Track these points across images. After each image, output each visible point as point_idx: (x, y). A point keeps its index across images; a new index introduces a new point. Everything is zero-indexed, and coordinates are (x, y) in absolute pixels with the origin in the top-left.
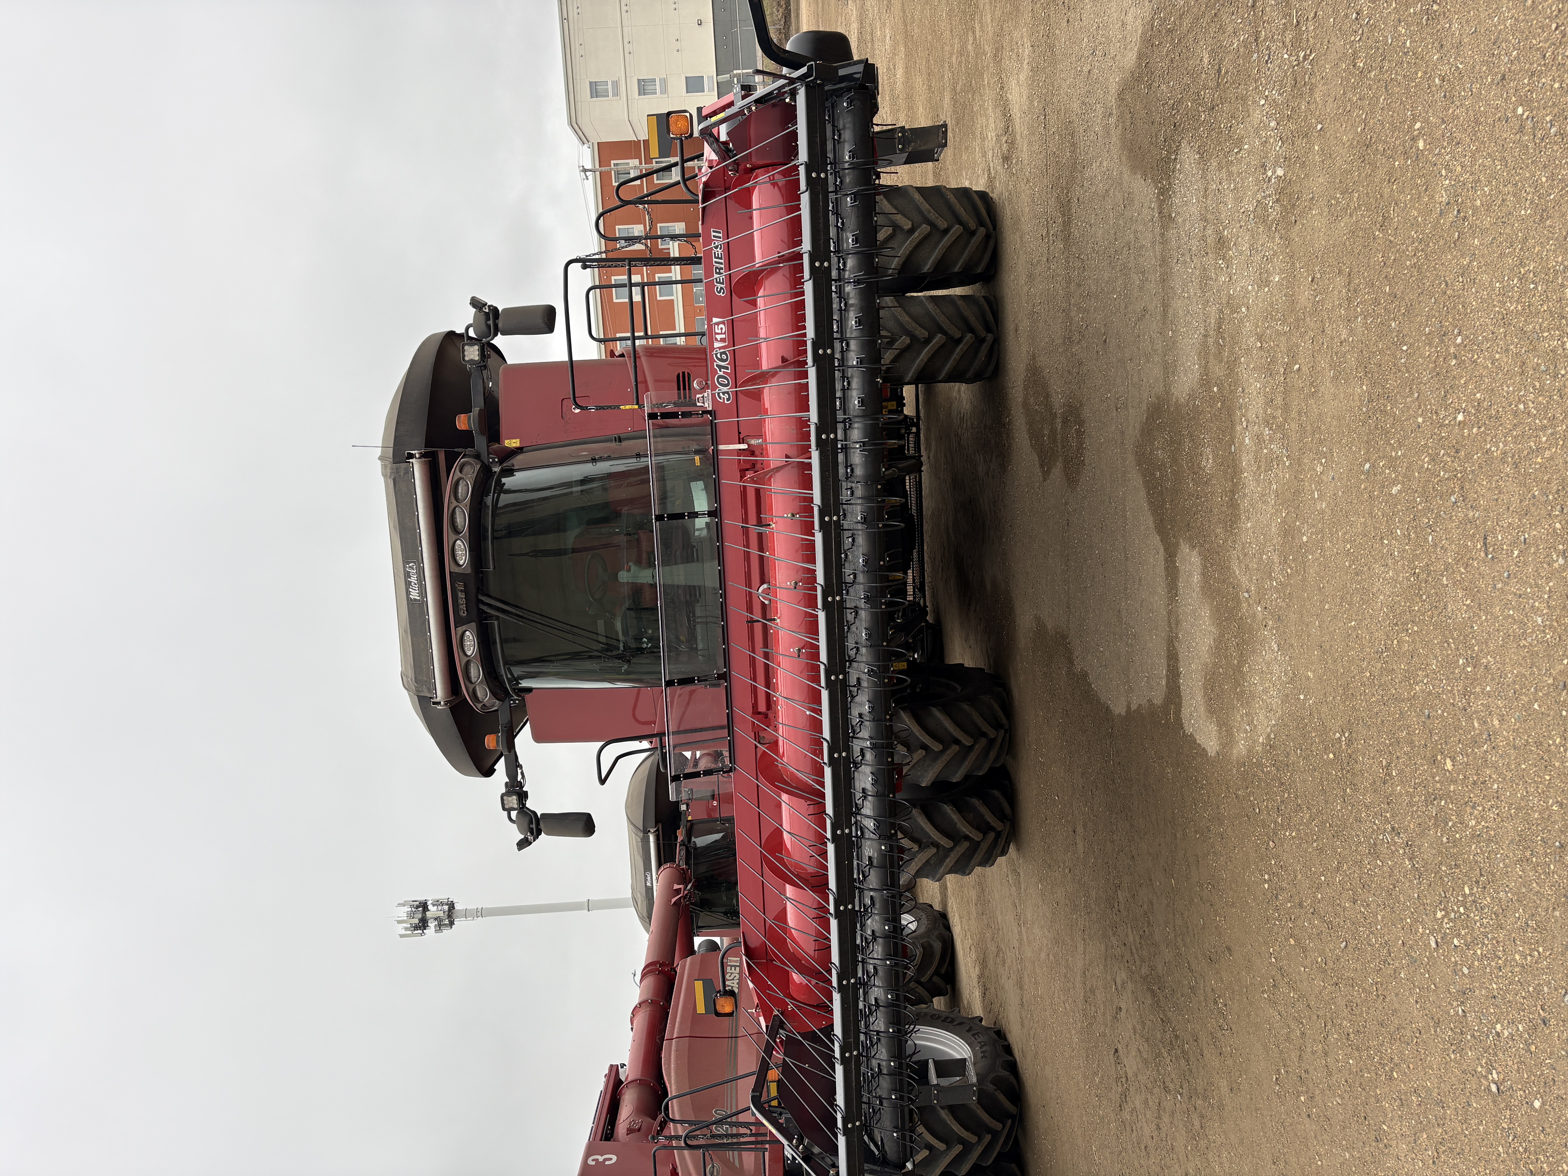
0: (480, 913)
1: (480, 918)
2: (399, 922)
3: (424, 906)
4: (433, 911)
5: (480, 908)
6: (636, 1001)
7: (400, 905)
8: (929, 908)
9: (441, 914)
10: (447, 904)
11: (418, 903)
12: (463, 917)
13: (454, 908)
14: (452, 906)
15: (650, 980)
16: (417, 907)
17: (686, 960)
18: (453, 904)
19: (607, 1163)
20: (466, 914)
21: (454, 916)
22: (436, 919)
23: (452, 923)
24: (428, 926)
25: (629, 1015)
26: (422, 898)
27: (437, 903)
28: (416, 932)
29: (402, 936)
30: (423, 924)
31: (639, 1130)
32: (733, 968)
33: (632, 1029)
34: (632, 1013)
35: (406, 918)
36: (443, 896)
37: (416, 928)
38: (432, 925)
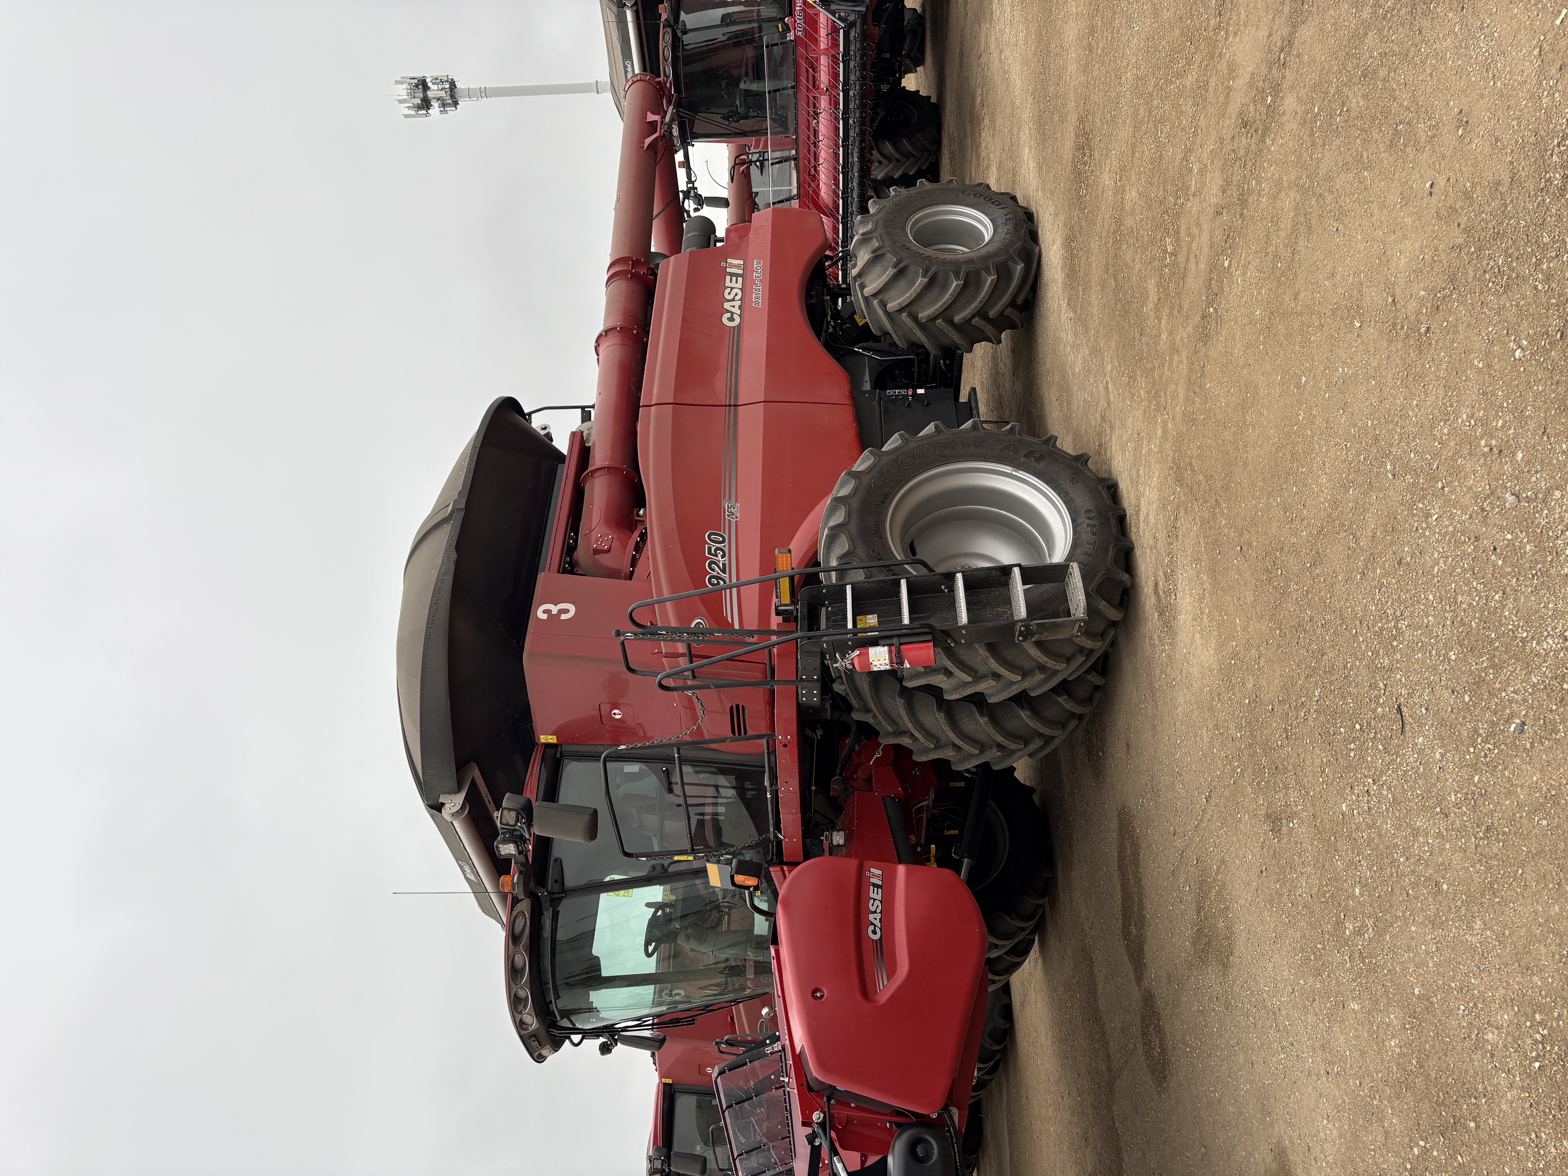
0: (484, 93)
1: (485, 98)
2: (401, 102)
3: (423, 84)
4: (434, 91)
5: (483, 87)
6: (600, 327)
7: (397, 82)
8: (1011, 202)
9: (442, 94)
10: (447, 81)
11: (416, 81)
12: (466, 97)
13: (456, 87)
14: (453, 84)
15: (621, 285)
16: (417, 86)
17: (669, 262)
18: (454, 82)
19: (564, 617)
20: (469, 94)
21: (457, 96)
22: (438, 99)
23: (456, 104)
24: (431, 106)
25: (593, 344)
26: (419, 75)
27: (436, 80)
28: (420, 112)
29: (406, 116)
30: (426, 104)
31: (609, 551)
32: (734, 279)
33: (598, 359)
34: (596, 342)
35: (406, 97)
36: (441, 73)
37: (419, 107)
38: (435, 104)
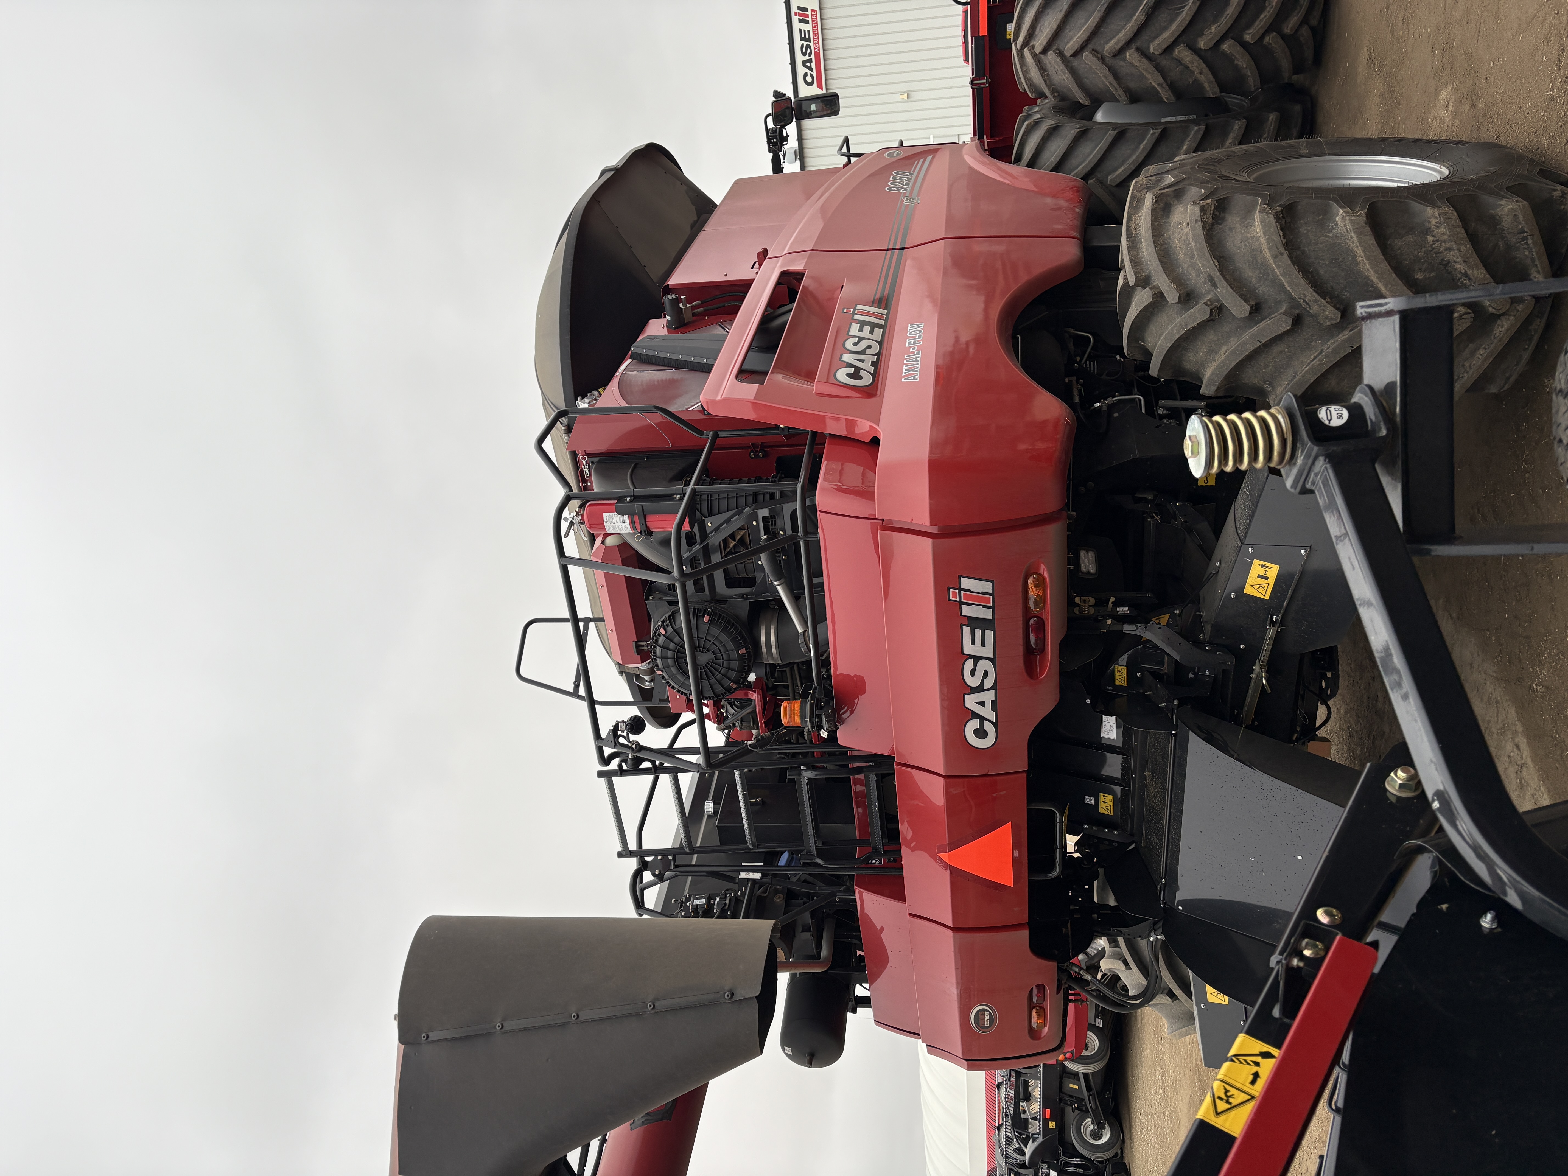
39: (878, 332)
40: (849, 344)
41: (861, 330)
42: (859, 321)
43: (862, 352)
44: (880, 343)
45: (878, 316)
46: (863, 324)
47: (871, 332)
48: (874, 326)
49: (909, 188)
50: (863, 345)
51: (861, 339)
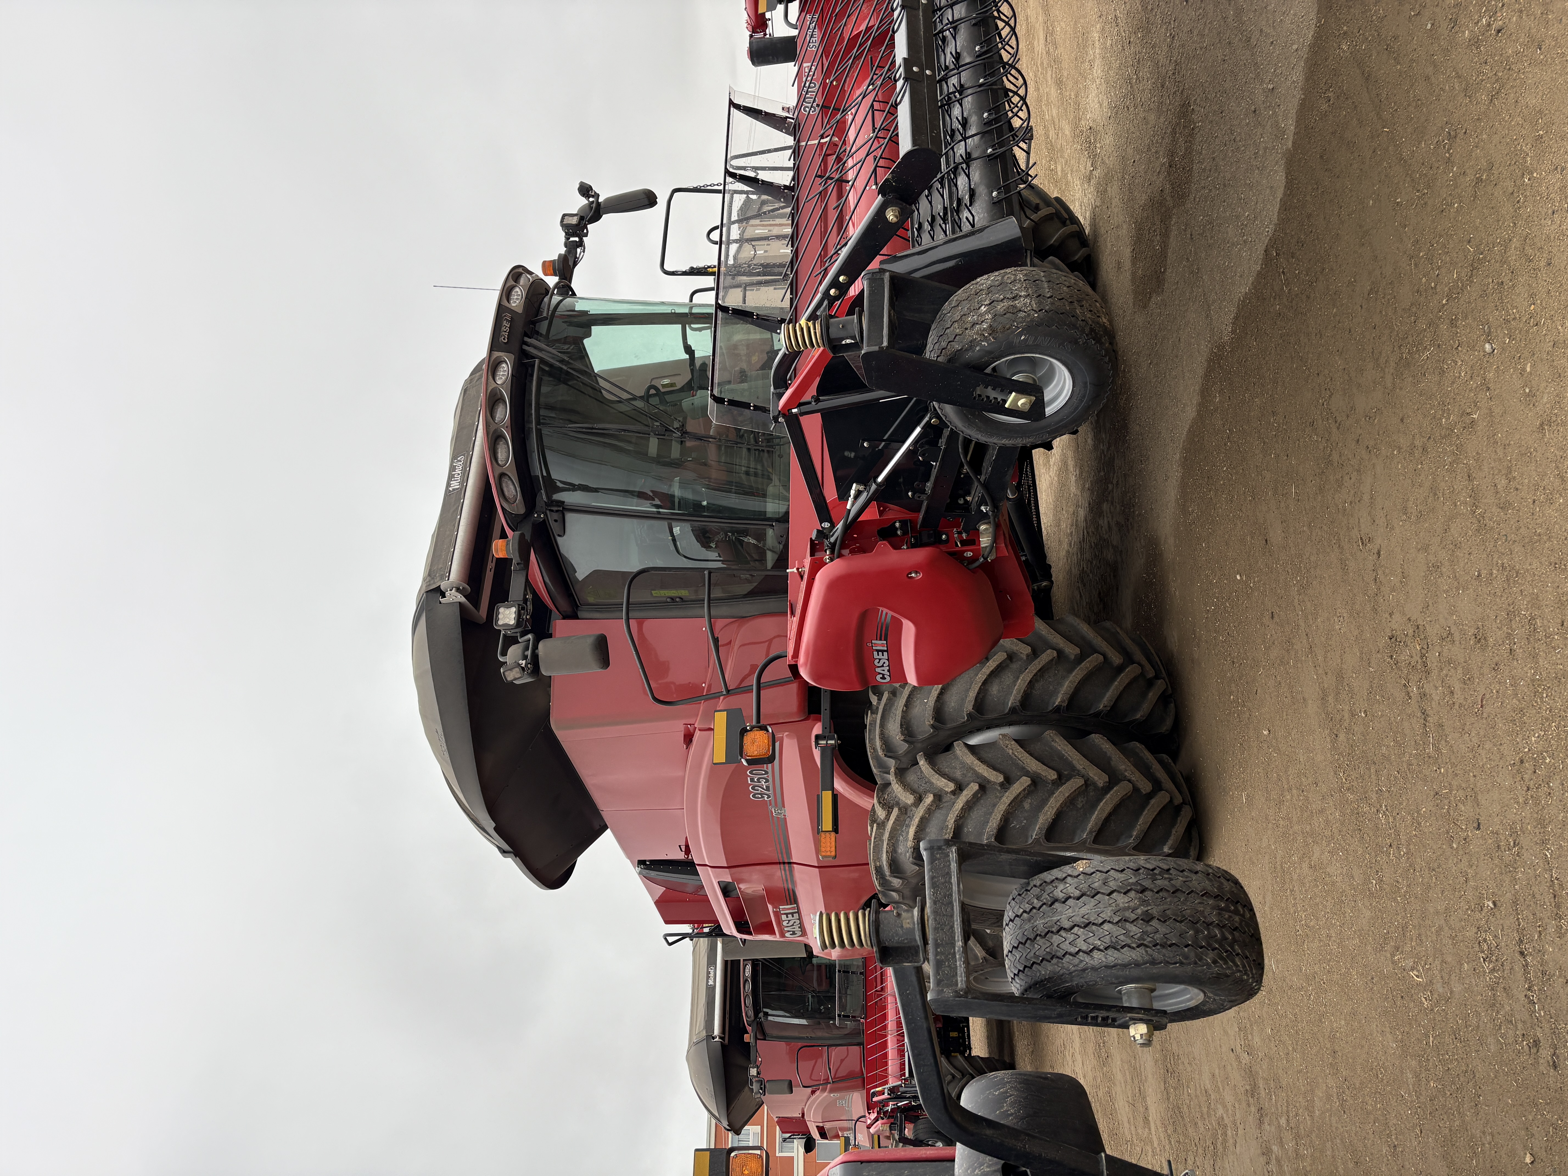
39: (796, 916)
40: (785, 923)
41: (787, 917)
42: (785, 914)
43: (793, 925)
44: (799, 919)
45: (794, 908)
46: (787, 914)
47: (793, 916)
48: (792, 914)
49: (771, 792)
50: (791, 923)
51: (789, 921)
